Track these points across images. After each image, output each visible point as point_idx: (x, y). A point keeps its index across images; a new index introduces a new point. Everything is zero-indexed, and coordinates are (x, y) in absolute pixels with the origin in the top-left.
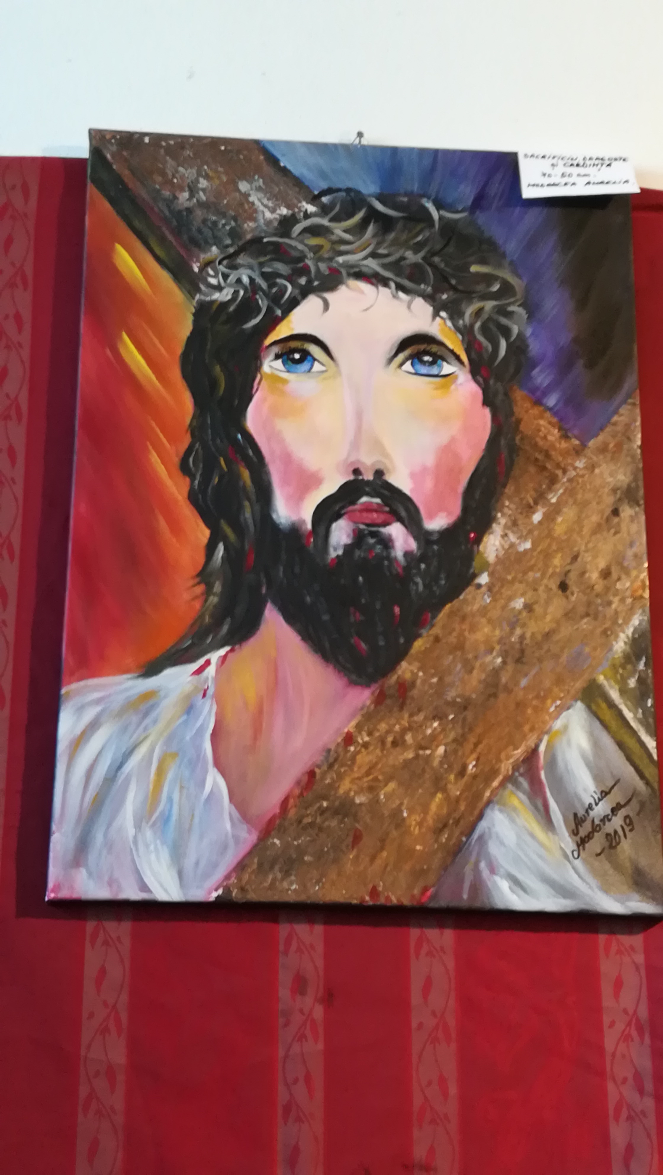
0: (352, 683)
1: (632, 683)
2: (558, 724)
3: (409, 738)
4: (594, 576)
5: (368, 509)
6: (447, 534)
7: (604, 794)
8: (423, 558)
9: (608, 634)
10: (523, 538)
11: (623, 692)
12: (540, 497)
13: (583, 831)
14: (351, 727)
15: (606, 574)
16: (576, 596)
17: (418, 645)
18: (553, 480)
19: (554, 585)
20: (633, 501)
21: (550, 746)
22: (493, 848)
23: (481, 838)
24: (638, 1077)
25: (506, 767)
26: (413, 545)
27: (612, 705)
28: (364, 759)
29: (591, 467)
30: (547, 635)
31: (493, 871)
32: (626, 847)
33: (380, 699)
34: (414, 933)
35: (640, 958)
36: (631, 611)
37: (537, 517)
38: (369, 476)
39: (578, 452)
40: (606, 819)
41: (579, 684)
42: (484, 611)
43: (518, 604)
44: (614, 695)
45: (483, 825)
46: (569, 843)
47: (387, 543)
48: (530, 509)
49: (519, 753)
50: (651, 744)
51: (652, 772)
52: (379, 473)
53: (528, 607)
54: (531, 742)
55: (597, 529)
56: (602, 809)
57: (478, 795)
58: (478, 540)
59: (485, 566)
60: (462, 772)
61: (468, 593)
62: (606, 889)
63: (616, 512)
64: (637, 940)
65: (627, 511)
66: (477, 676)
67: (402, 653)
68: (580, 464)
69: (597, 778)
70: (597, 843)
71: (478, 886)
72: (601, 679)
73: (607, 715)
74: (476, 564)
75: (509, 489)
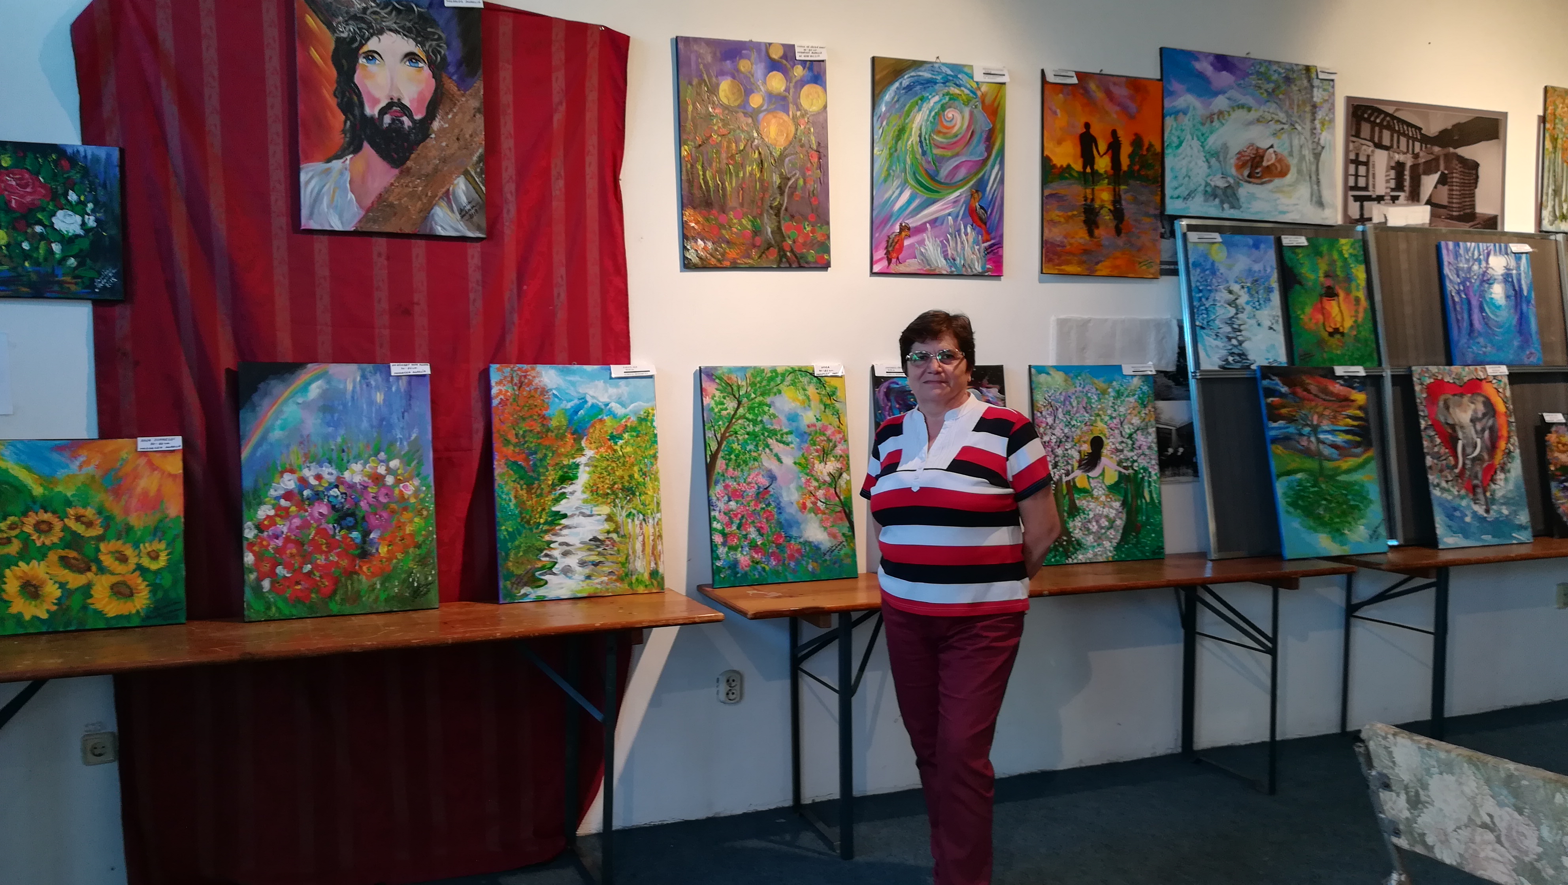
0: (392, 167)
1: (478, 170)
2: (456, 182)
3: (410, 185)
4: (467, 136)
5: (396, 111)
6: (421, 120)
7: (469, 203)
8: (414, 128)
9: (472, 155)
10: (445, 123)
11: (476, 172)
12: (451, 110)
13: (464, 213)
14: (392, 181)
15: (471, 136)
16: (462, 142)
17: (413, 156)
18: (455, 104)
19: (455, 139)
20: (480, 113)
21: (453, 190)
22: (436, 218)
23: (433, 215)
24: (478, 281)
25: (440, 194)
26: (411, 124)
27: (472, 176)
28: (397, 190)
29: (467, 101)
30: (453, 154)
31: (436, 224)
32: (475, 219)
33: (401, 172)
34: (413, 241)
35: (479, 249)
36: (479, 148)
37: (450, 116)
38: (396, 101)
39: (463, 95)
40: (469, 210)
41: (463, 170)
42: (433, 146)
43: (444, 144)
44: (473, 173)
45: (433, 211)
46: (459, 217)
47: (402, 123)
48: (447, 114)
49: (444, 190)
50: (483, 188)
51: (483, 197)
52: (399, 100)
53: (447, 145)
54: (447, 187)
55: (469, 121)
56: (468, 207)
57: (431, 202)
58: (431, 123)
59: (434, 132)
60: (427, 195)
61: (428, 140)
62: (469, 230)
63: (474, 116)
64: (478, 244)
65: (478, 116)
66: (431, 167)
67: (408, 159)
68: (464, 99)
69: (467, 199)
70: (467, 217)
71: (432, 228)
72: (469, 168)
73: (471, 180)
74: (430, 131)
75: (441, 107)
